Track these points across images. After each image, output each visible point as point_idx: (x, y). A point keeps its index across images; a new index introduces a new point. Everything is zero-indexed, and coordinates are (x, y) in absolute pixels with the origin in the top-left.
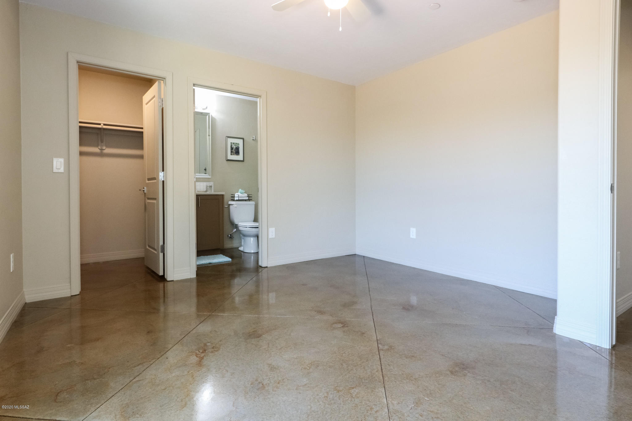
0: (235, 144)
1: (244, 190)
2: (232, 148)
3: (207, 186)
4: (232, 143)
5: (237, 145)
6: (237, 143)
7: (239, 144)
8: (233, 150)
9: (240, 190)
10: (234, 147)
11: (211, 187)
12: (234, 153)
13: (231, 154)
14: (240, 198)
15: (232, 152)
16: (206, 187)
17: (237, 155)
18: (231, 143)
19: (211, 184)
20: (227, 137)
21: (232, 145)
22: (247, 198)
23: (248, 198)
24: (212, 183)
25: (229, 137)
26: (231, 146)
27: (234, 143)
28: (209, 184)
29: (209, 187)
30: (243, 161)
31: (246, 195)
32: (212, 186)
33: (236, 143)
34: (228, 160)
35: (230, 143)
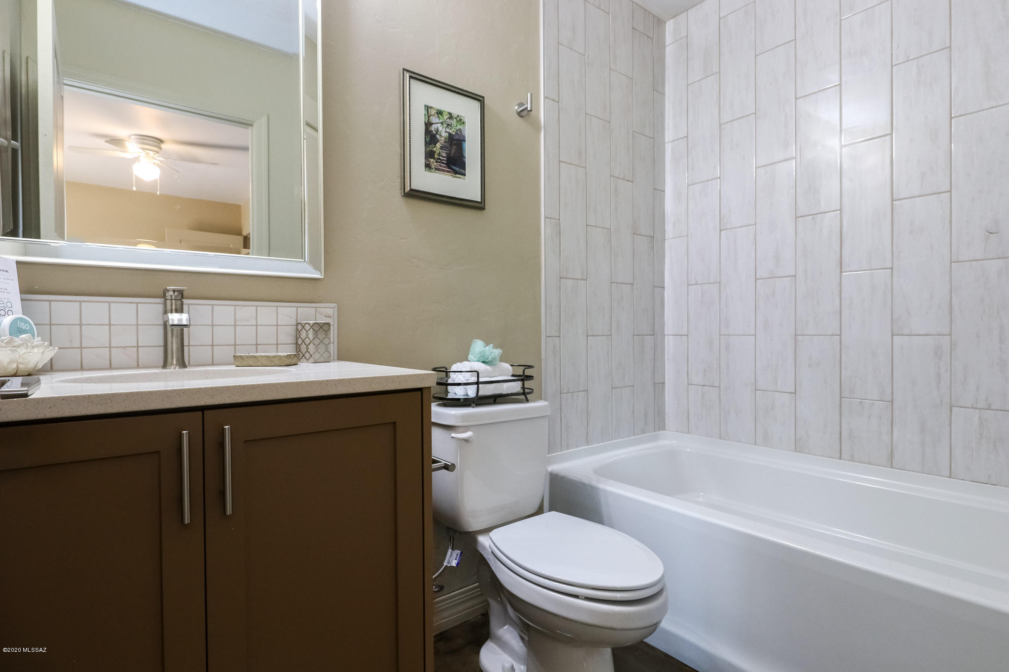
0: (446, 117)
1: (495, 347)
2: (431, 137)
3: (299, 327)
4: (433, 112)
5: (454, 122)
6: (455, 113)
7: (466, 120)
8: (438, 145)
9: (478, 346)
10: (443, 133)
11: (324, 328)
12: (438, 160)
13: (428, 166)
14: (486, 390)
15: (429, 155)
16: (292, 330)
17: (456, 172)
18: (427, 108)
19: (326, 312)
20: (407, 75)
21: (434, 119)
22: (516, 387)
23: (520, 383)
24: (330, 312)
25: (417, 77)
26: (428, 125)
27: (440, 113)
28: (310, 314)
29: (311, 334)
30: (478, 206)
31: (506, 370)
32: (328, 324)
33: (451, 116)
34: (414, 195)
35: (423, 111)
